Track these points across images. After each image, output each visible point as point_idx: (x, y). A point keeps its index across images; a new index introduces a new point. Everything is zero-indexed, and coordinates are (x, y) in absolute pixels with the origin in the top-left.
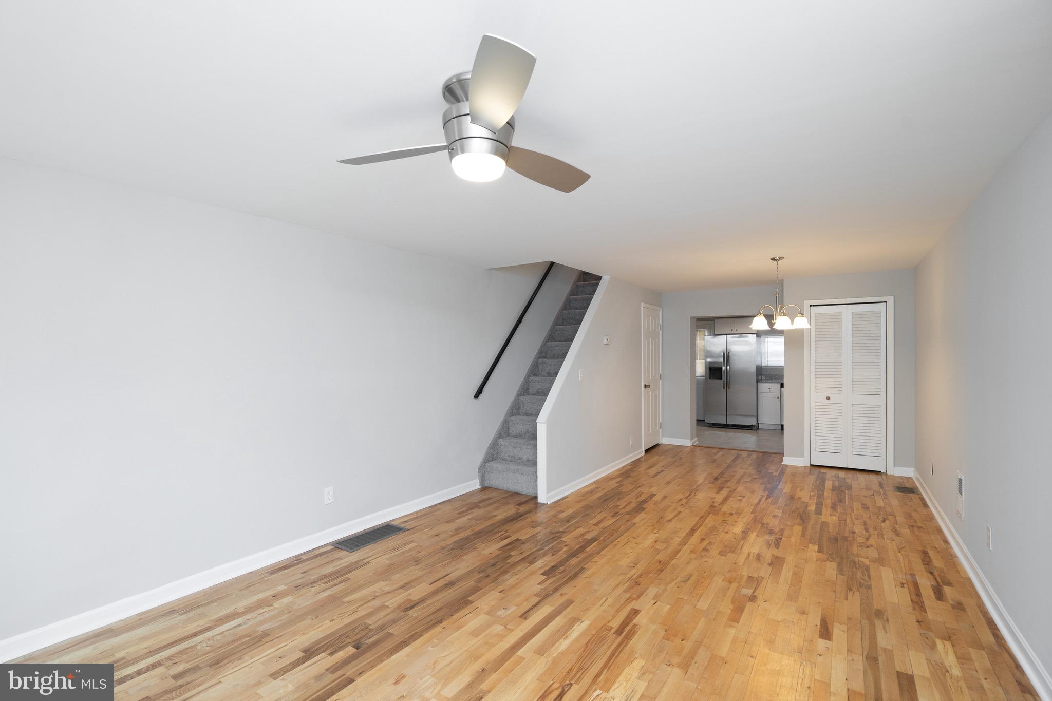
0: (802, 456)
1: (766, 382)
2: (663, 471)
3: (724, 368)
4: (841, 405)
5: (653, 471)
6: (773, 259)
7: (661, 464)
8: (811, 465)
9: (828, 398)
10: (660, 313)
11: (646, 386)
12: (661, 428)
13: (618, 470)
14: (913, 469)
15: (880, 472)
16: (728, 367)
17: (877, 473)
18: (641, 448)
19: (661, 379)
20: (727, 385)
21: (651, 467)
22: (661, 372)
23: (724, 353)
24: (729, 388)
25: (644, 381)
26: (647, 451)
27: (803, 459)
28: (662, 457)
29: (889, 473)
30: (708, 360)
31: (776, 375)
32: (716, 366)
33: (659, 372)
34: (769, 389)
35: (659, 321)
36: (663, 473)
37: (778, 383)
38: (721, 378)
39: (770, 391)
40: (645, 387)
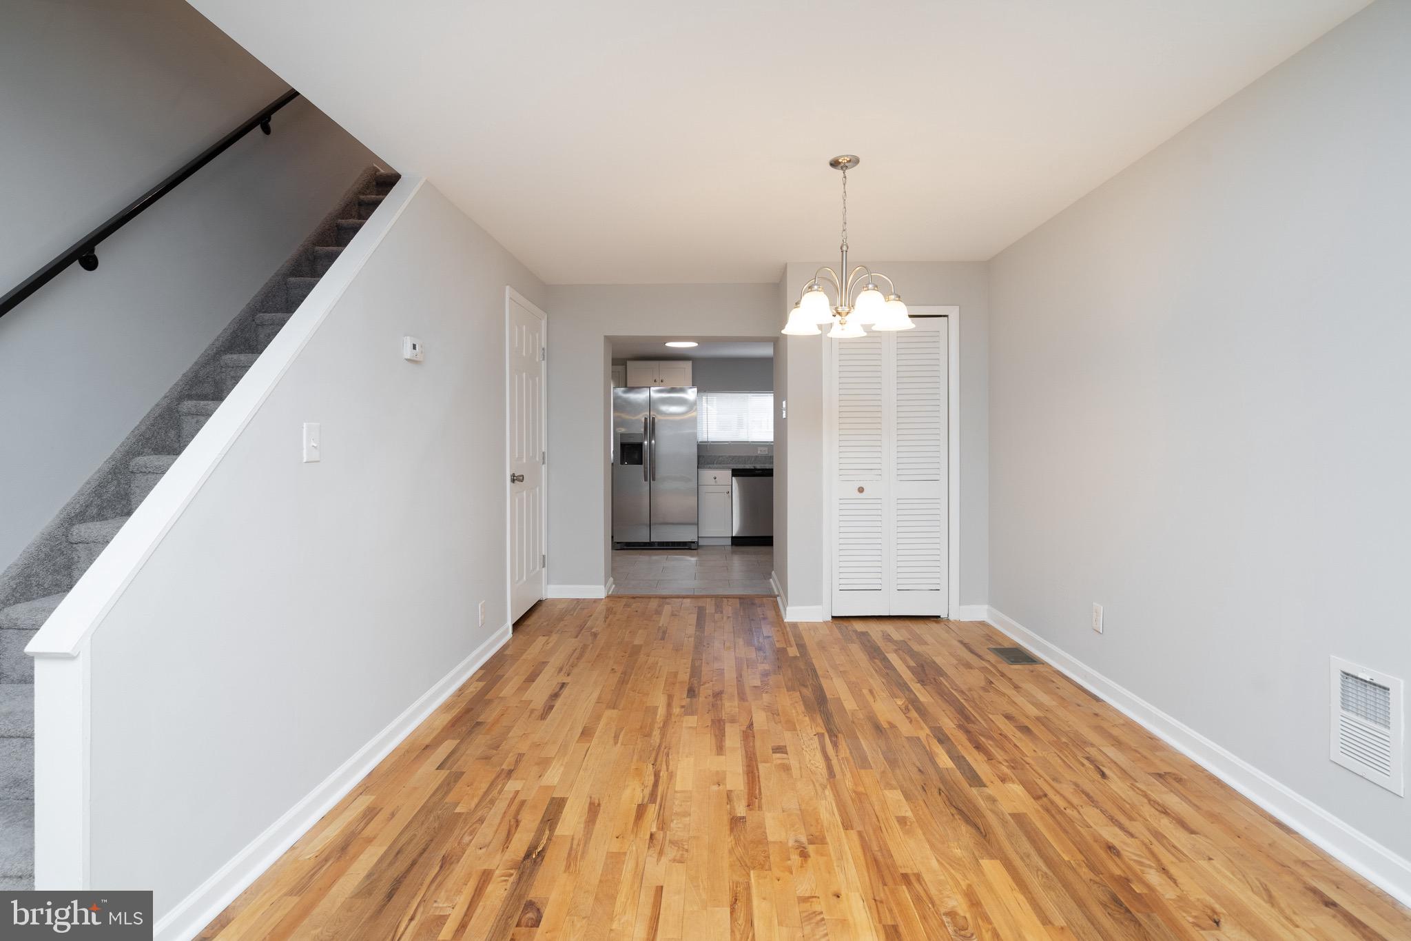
0: (817, 601)
1: (710, 468)
2: (563, 685)
3: (646, 443)
4: (879, 501)
5: (538, 693)
6: (835, 164)
7: (556, 660)
8: (833, 617)
9: (861, 490)
10: (544, 323)
11: (514, 479)
12: (544, 566)
13: (447, 707)
14: (986, 607)
15: (939, 617)
16: (653, 442)
17: (936, 618)
18: (505, 621)
19: (544, 463)
20: (651, 475)
21: (531, 679)
22: (544, 449)
23: (646, 419)
24: (654, 480)
25: (511, 468)
26: (516, 626)
27: (820, 607)
28: (554, 637)
29: (952, 618)
30: (622, 430)
31: (719, 457)
32: (632, 441)
33: (540, 448)
34: (715, 478)
35: (540, 339)
36: (566, 692)
37: (728, 468)
38: (640, 462)
39: (716, 482)
40: (513, 481)
